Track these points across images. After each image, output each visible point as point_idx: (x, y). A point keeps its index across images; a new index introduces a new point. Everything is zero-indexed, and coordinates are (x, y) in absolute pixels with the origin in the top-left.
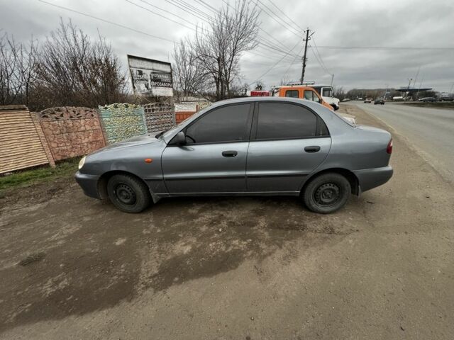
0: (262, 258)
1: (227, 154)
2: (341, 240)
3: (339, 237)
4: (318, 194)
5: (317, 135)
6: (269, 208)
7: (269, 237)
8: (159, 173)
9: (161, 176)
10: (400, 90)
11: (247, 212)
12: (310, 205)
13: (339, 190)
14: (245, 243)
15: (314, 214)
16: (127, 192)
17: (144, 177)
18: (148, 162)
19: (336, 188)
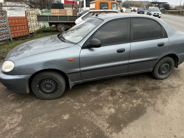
0: (154, 105)
1: (120, 51)
2: (179, 90)
3: (177, 89)
4: (160, 69)
5: (162, 37)
6: (135, 81)
7: (148, 95)
8: (77, 67)
9: (79, 69)
10: (152, 3)
11: (124, 85)
12: (157, 76)
13: (170, 66)
14: (139, 100)
15: (158, 80)
16: (50, 84)
17: (66, 71)
18: (71, 60)
19: (168, 65)
